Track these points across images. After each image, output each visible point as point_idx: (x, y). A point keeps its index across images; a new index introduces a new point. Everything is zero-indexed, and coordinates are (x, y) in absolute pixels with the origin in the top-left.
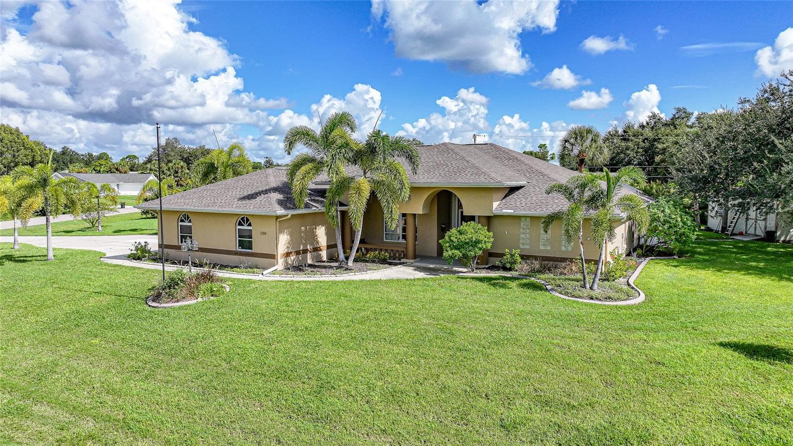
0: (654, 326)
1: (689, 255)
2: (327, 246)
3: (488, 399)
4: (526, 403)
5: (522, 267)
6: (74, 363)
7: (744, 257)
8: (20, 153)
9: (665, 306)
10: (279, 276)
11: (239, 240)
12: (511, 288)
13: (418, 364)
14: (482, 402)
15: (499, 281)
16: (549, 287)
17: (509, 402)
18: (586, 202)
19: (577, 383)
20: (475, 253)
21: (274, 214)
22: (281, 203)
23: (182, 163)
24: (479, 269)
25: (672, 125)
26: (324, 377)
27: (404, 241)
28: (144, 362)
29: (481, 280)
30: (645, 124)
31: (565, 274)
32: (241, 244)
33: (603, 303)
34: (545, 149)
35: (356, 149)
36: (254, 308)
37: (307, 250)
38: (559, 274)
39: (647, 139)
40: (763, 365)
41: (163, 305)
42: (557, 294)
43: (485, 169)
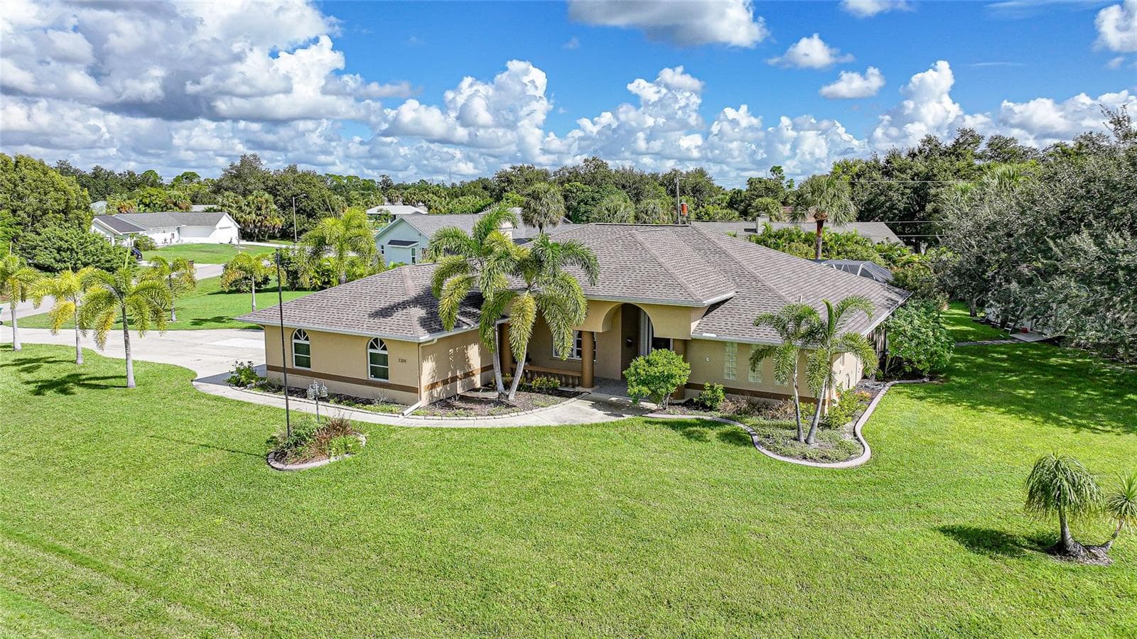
0: (871, 502)
1: (944, 375)
2: (481, 369)
3: (670, 607)
4: (710, 612)
5: (726, 407)
6: (199, 550)
7: (1014, 378)
8: (48, 196)
9: (891, 470)
10: (423, 417)
11: (371, 367)
12: (709, 441)
13: (594, 559)
14: (663, 612)
15: (695, 428)
16: (756, 438)
17: (691, 610)
18: (803, 336)
19: (770, 587)
20: (667, 389)
21: (416, 341)
22: (425, 323)
23: (267, 195)
24: (673, 404)
25: (953, 155)
26: (489, 577)
27: (578, 358)
28: (281, 552)
29: (674, 425)
30: (916, 151)
31: (778, 418)
32: (374, 372)
33: (818, 465)
34: (780, 173)
35: (518, 258)
36: (400, 474)
37: (457, 377)
38: (770, 417)
39: (916, 174)
40: (983, 561)
41: (290, 467)
42: (764, 451)
43: (682, 279)
